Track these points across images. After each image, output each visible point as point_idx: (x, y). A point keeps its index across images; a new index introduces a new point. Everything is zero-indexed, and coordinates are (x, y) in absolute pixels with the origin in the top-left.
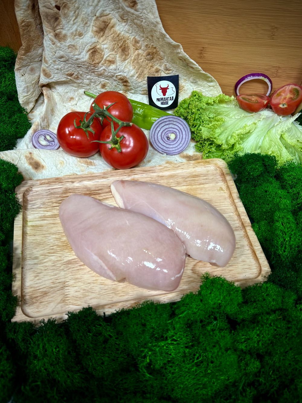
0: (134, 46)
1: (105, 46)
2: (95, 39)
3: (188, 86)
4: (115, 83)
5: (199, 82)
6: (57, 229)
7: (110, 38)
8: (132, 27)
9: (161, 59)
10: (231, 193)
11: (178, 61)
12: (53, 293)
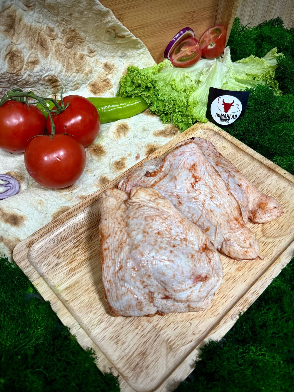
0: (50, 36)
1: (22, 46)
2: (7, 40)
3: (118, 62)
4: (42, 88)
5: (128, 54)
7: (23, 34)
8: (41, 14)
9: (82, 42)
10: (236, 147)
11: (104, 36)
12: (152, 349)
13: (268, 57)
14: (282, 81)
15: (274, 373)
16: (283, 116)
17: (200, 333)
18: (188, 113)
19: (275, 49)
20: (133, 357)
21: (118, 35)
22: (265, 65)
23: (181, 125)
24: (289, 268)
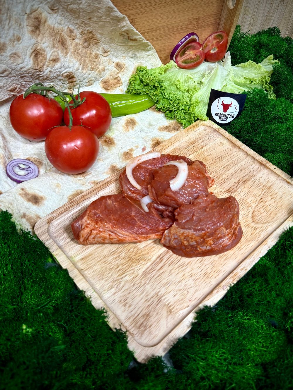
0: (70, 37)
1: (46, 45)
2: (33, 39)
3: (128, 62)
4: (60, 83)
5: (138, 55)
6: (108, 250)
7: (47, 35)
8: (64, 16)
9: (97, 42)
10: (233, 143)
11: (118, 39)
12: (154, 311)
13: (265, 63)
14: (276, 85)
15: (258, 333)
16: (276, 118)
17: (196, 300)
18: (191, 111)
19: (272, 56)
20: (138, 317)
21: (131, 38)
22: (262, 70)
23: (184, 122)
24: (274, 250)
